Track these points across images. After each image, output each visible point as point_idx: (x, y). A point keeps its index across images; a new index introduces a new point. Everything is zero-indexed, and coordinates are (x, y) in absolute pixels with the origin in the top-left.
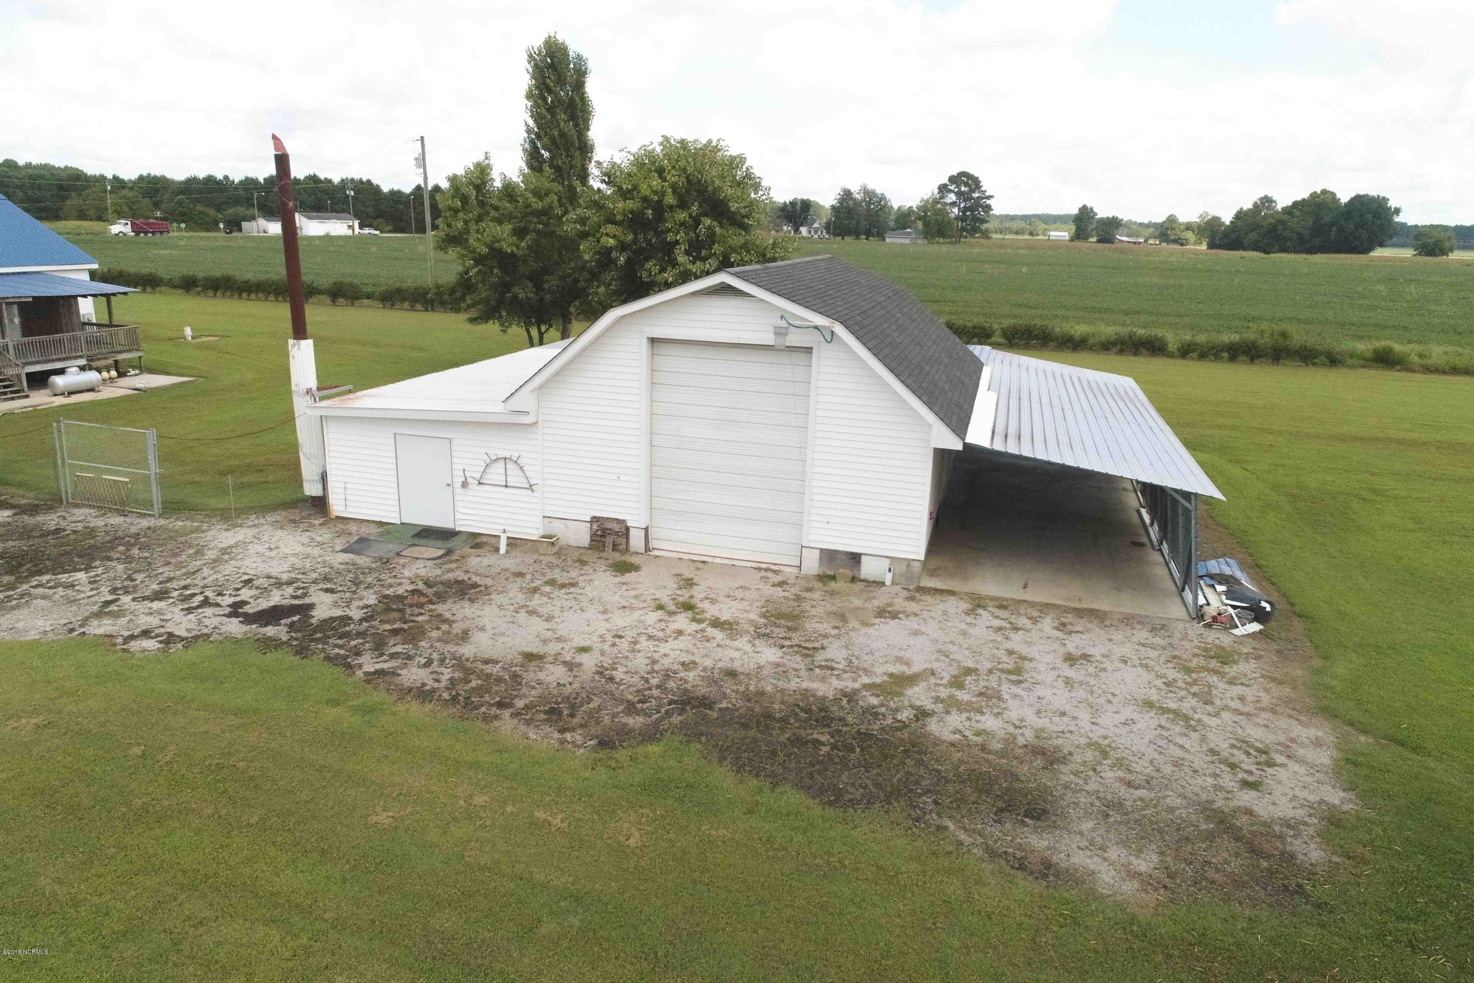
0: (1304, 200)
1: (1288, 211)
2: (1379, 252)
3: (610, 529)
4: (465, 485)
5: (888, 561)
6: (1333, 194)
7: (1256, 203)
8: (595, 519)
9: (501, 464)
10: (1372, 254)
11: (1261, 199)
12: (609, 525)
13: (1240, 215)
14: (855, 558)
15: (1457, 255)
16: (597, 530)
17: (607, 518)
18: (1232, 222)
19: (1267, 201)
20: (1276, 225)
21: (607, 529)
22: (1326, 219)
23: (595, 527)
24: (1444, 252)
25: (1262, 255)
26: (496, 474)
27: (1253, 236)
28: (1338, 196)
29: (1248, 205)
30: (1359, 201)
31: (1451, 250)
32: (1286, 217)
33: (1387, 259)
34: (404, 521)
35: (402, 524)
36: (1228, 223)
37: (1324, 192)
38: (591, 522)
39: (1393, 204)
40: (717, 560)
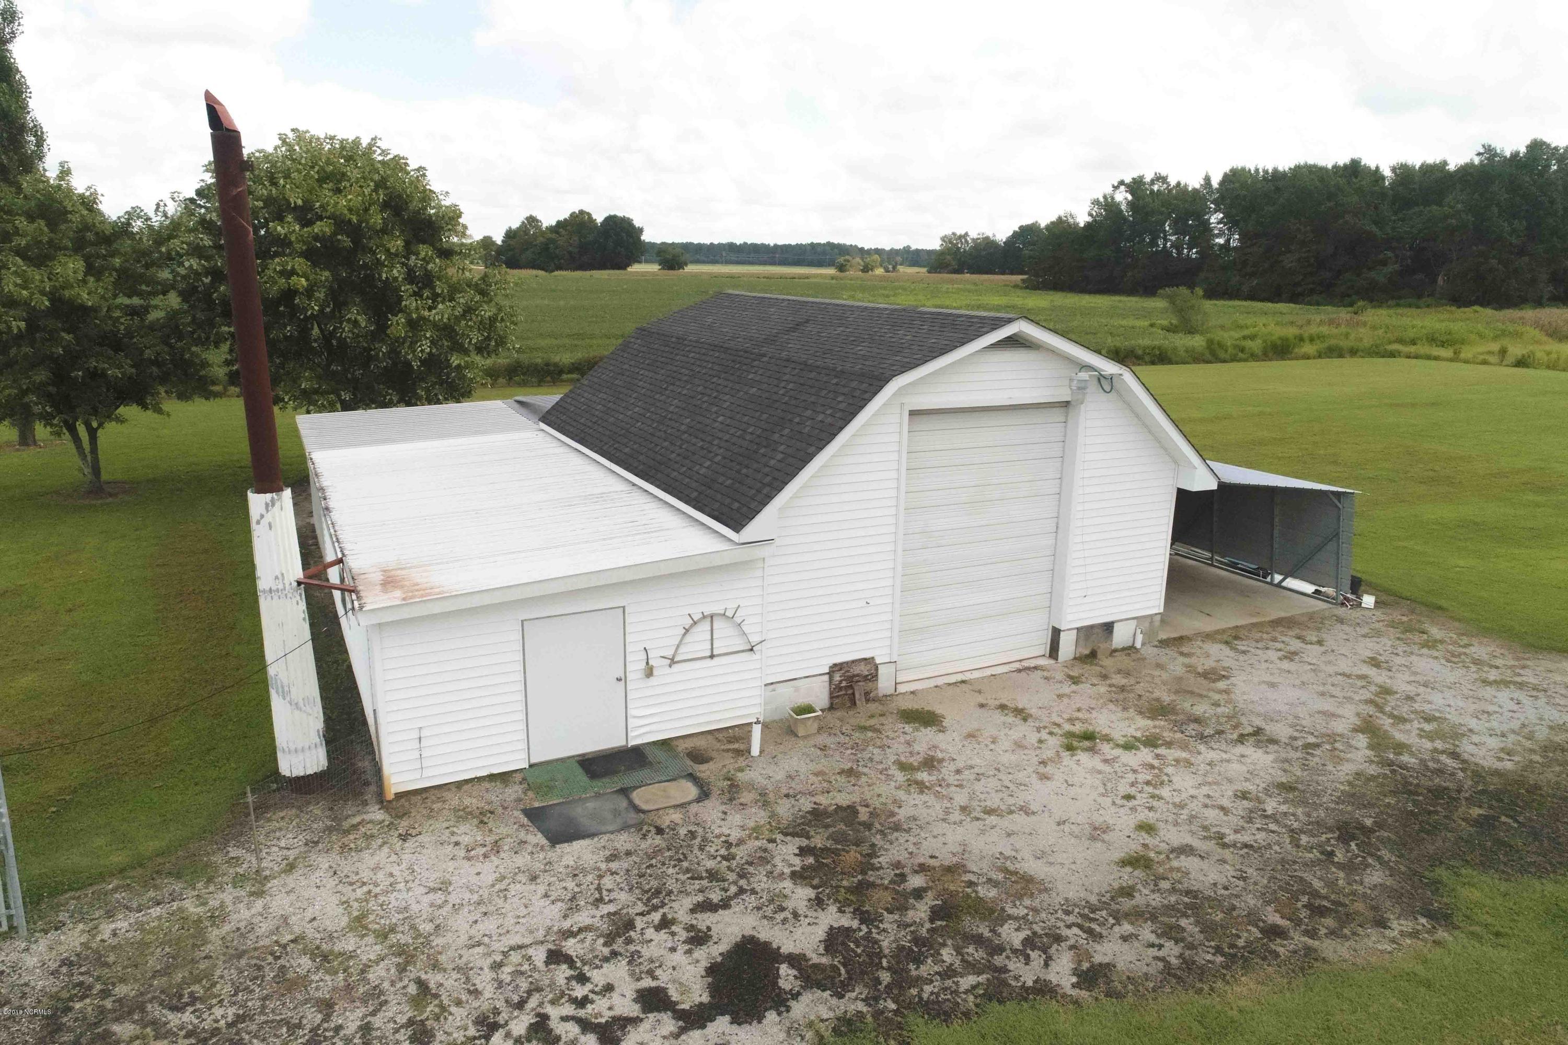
0: (565, 219)
1: (551, 229)
2: (636, 268)
3: (858, 675)
4: (649, 672)
5: (1134, 622)
6: (589, 214)
7: (523, 222)
8: (836, 668)
9: (706, 626)
10: (629, 269)
11: (527, 219)
12: (856, 670)
13: (510, 235)
14: (1108, 628)
15: (691, 268)
16: (841, 682)
17: (853, 662)
18: (503, 241)
19: (532, 220)
20: (547, 244)
21: (854, 676)
22: (591, 238)
23: (837, 677)
24: (681, 265)
25: (541, 273)
26: (698, 643)
27: (528, 255)
28: (594, 217)
29: (515, 225)
30: (611, 220)
31: (686, 264)
32: (554, 236)
33: (644, 274)
34: (533, 761)
35: (531, 766)
36: (499, 242)
37: (582, 212)
38: (831, 674)
39: (637, 223)
40: (976, 675)
